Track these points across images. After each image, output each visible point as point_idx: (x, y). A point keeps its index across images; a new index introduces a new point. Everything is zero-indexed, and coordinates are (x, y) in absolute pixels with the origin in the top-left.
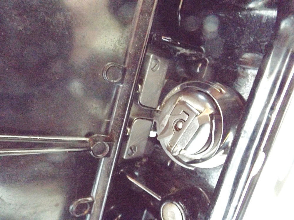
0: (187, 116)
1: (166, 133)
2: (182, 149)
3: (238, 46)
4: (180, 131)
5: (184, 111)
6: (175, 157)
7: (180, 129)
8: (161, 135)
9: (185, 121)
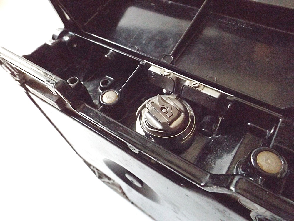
0: (169, 116)
1: (161, 100)
2: (148, 109)
3: (212, 157)
4: (160, 110)
5: (173, 114)
6: (145, 105)
7: (162, 111)
8: (160, 97)
9: (166, 114)
